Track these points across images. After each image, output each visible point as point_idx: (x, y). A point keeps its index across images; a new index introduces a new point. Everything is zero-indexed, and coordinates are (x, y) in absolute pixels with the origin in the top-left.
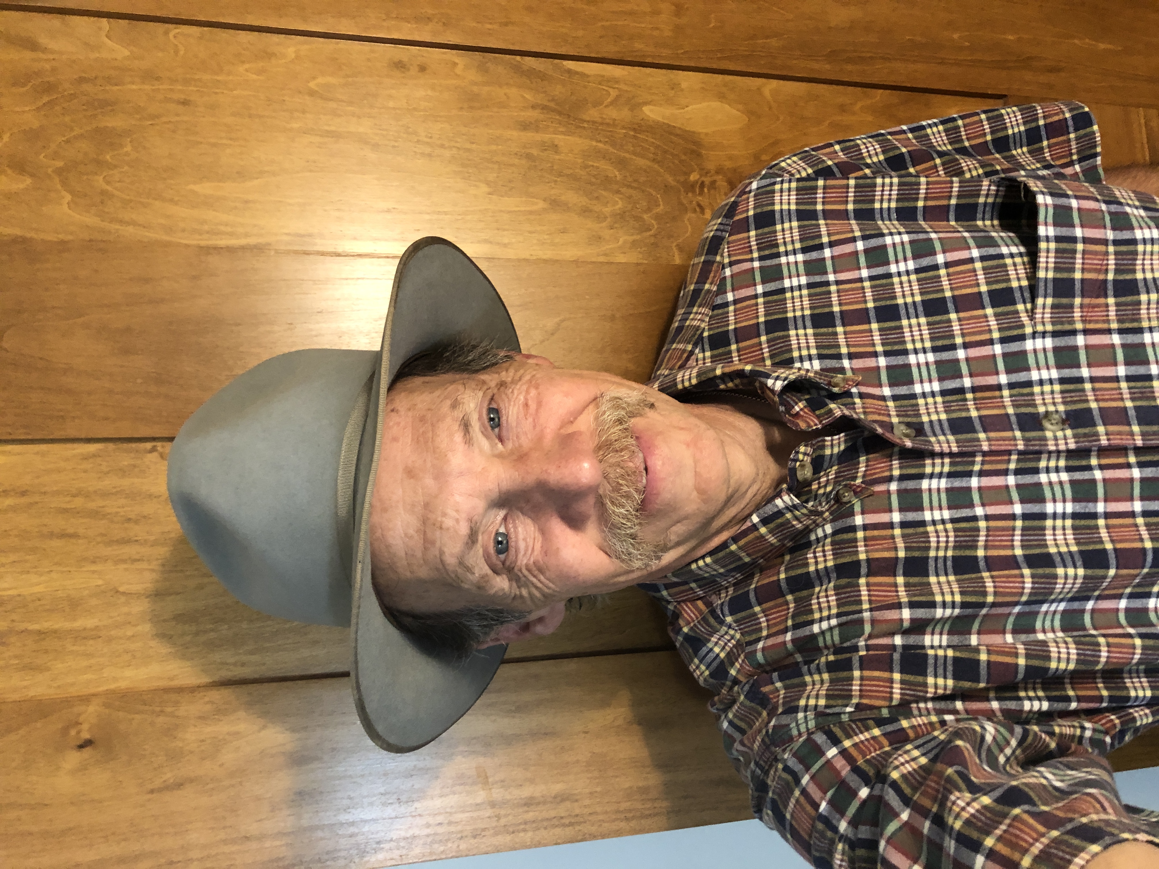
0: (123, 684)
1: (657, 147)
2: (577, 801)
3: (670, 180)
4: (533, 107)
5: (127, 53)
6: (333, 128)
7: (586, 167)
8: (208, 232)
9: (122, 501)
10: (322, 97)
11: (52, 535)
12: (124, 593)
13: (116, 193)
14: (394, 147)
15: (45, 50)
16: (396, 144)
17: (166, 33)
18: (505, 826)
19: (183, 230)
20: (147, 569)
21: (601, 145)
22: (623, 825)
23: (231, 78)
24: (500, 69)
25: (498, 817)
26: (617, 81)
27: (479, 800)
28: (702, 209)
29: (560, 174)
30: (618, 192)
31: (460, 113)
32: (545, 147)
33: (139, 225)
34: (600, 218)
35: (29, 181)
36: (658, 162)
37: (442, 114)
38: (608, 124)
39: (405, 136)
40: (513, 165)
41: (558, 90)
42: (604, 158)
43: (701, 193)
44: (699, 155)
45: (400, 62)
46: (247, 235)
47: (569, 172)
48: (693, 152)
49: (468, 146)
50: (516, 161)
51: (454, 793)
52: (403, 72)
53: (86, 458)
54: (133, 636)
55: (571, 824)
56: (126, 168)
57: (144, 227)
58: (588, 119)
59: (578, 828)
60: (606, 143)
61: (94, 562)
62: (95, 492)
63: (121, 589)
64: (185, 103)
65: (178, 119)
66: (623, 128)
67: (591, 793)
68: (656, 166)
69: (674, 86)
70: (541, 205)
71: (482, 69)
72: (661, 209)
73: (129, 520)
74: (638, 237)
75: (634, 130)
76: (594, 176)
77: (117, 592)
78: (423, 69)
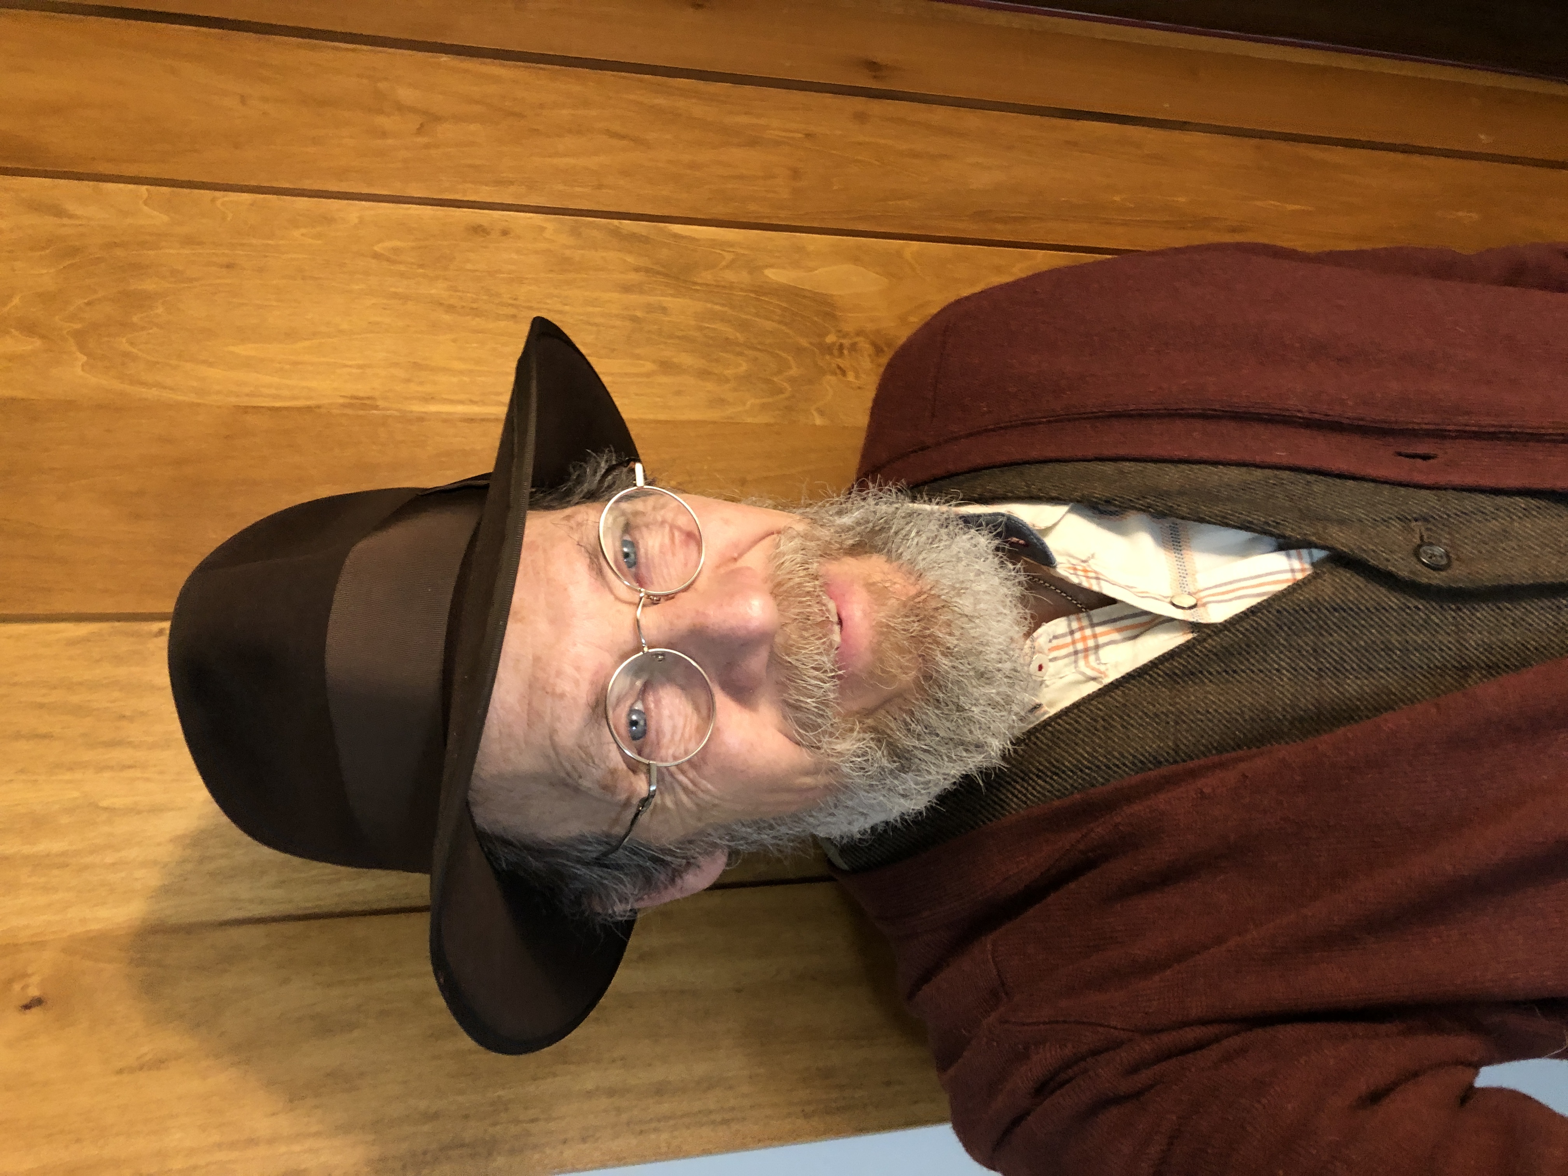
0: (95, 926)
1: (785, 309)
2: (731, 1088)
3: (804, 342)
4: (637, 270)
5: (165, 218)
6: (400, 290)
7: (700, 329)
8: (247, 395)
9: (116, 694)
10: (388, 260)
11: (18, 736)
12: (106, 809)
13: (140, 354)
14: (472, 309)
15: (71, 217)
16: (475, 305)
17: (213, 200)
18: (628, 1124)
19: (219, 392)
20: (138, 778)
21: (718, 308)
22: (800, 1122)
23: (281, 242)
24: (595, 233)
25: (619, 1110)
26: (731, 244)
27: (589, 1086)
28: (844, 373)
29: (671, 337)
30: (740, 354)
31: (551, 275)
32: (650, 308)
33: (165, 388)
34: (722, 380)
35: (37, 343)
36: (786, 324)
37: (530, 276)
38: (724, 287)
39: (485, 297)
40: (614, 327)
41: (664, 254)
42: (722, 320)
43: (841, 354)
44: (834, 317)
45: (480, 226)
46: (294, 398)
47: (680, 334)
48: (827, 314)
49: (559, 307)
50: (618, 323)
51: (555, 1075)
52: (484, 237)
53: (72, 643)
54: (113, 864)
55: (725, 1122)
56: (155, 329)
57: (171, 389)
58: (699, 281)
59: (735, 1127)
60: (723, 305)
61: (70, 769)
62: (81, 684)
63: (104, 803)
64: (229, 266)
65: (218, 281)
66: (742, 290)
67: (751, 1077)
68: (784, 328)
69: (800, 249)
70: (649, 366)
71: (575, 232)
72: (794, 372)
73: (123, 717)
74: (770, 400)
75: (755, 292)
76: (711, 338)
77: (97, 807)
78: (505, 233)
